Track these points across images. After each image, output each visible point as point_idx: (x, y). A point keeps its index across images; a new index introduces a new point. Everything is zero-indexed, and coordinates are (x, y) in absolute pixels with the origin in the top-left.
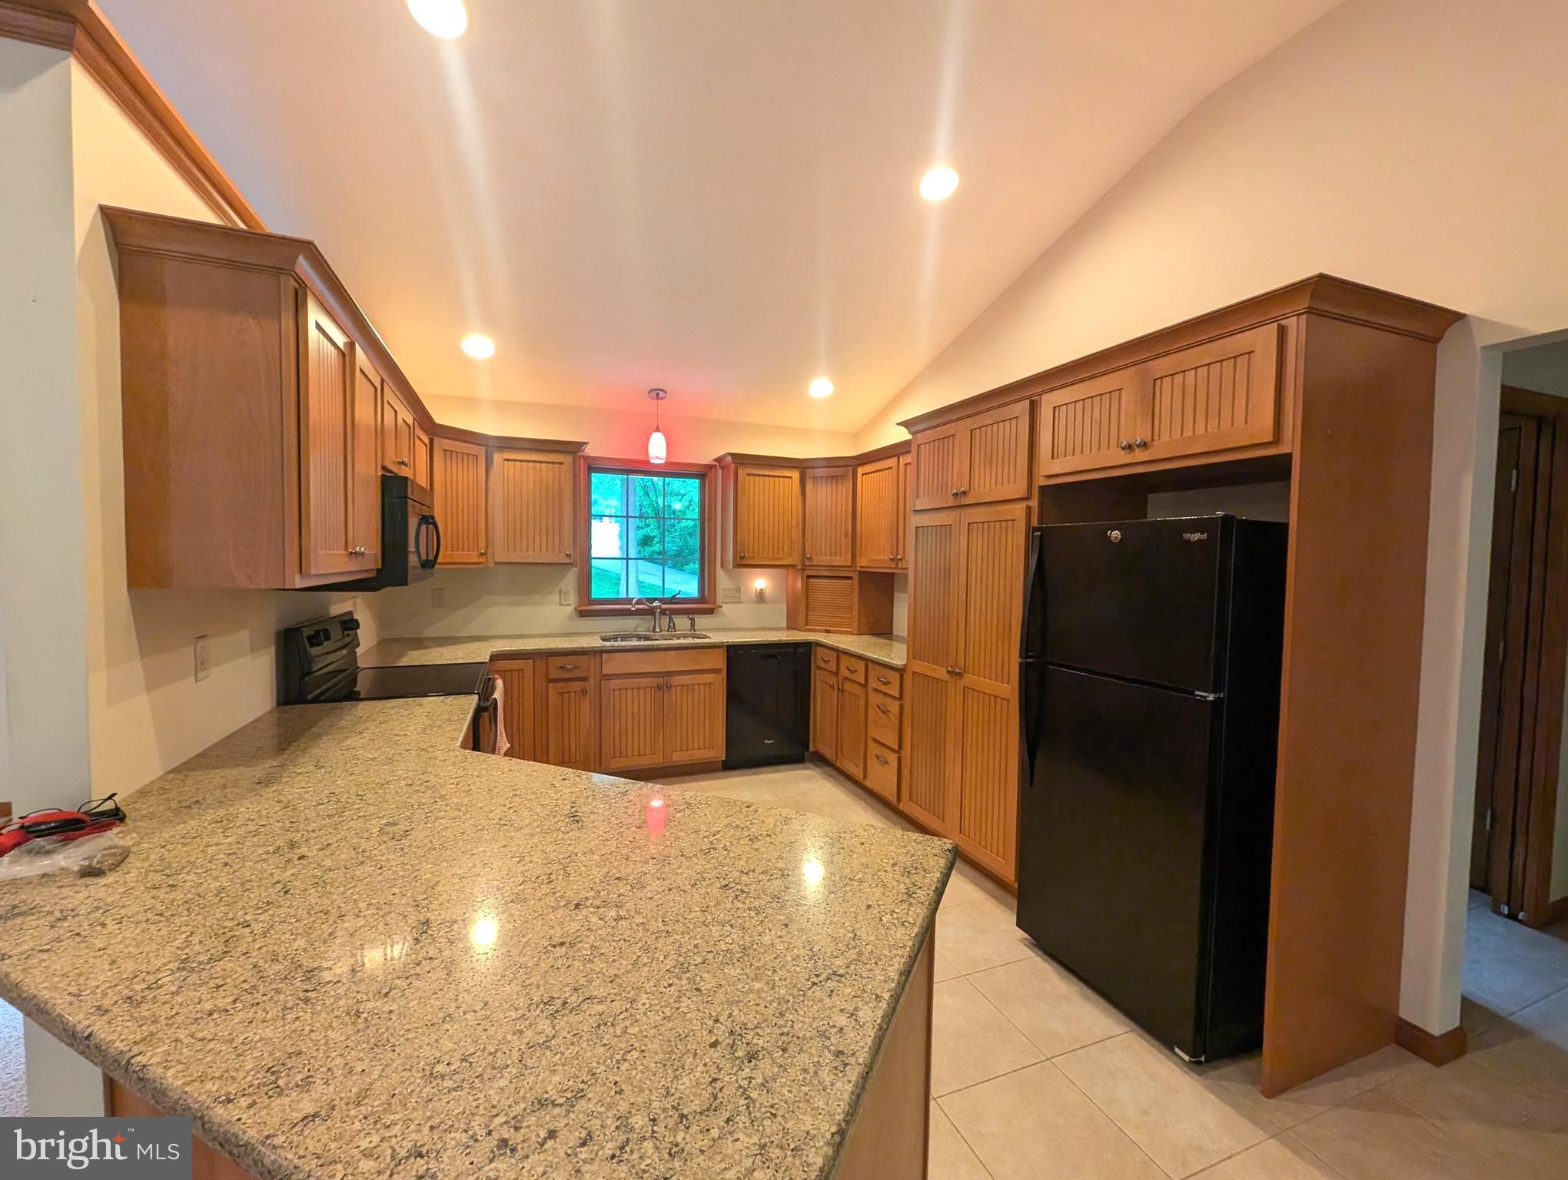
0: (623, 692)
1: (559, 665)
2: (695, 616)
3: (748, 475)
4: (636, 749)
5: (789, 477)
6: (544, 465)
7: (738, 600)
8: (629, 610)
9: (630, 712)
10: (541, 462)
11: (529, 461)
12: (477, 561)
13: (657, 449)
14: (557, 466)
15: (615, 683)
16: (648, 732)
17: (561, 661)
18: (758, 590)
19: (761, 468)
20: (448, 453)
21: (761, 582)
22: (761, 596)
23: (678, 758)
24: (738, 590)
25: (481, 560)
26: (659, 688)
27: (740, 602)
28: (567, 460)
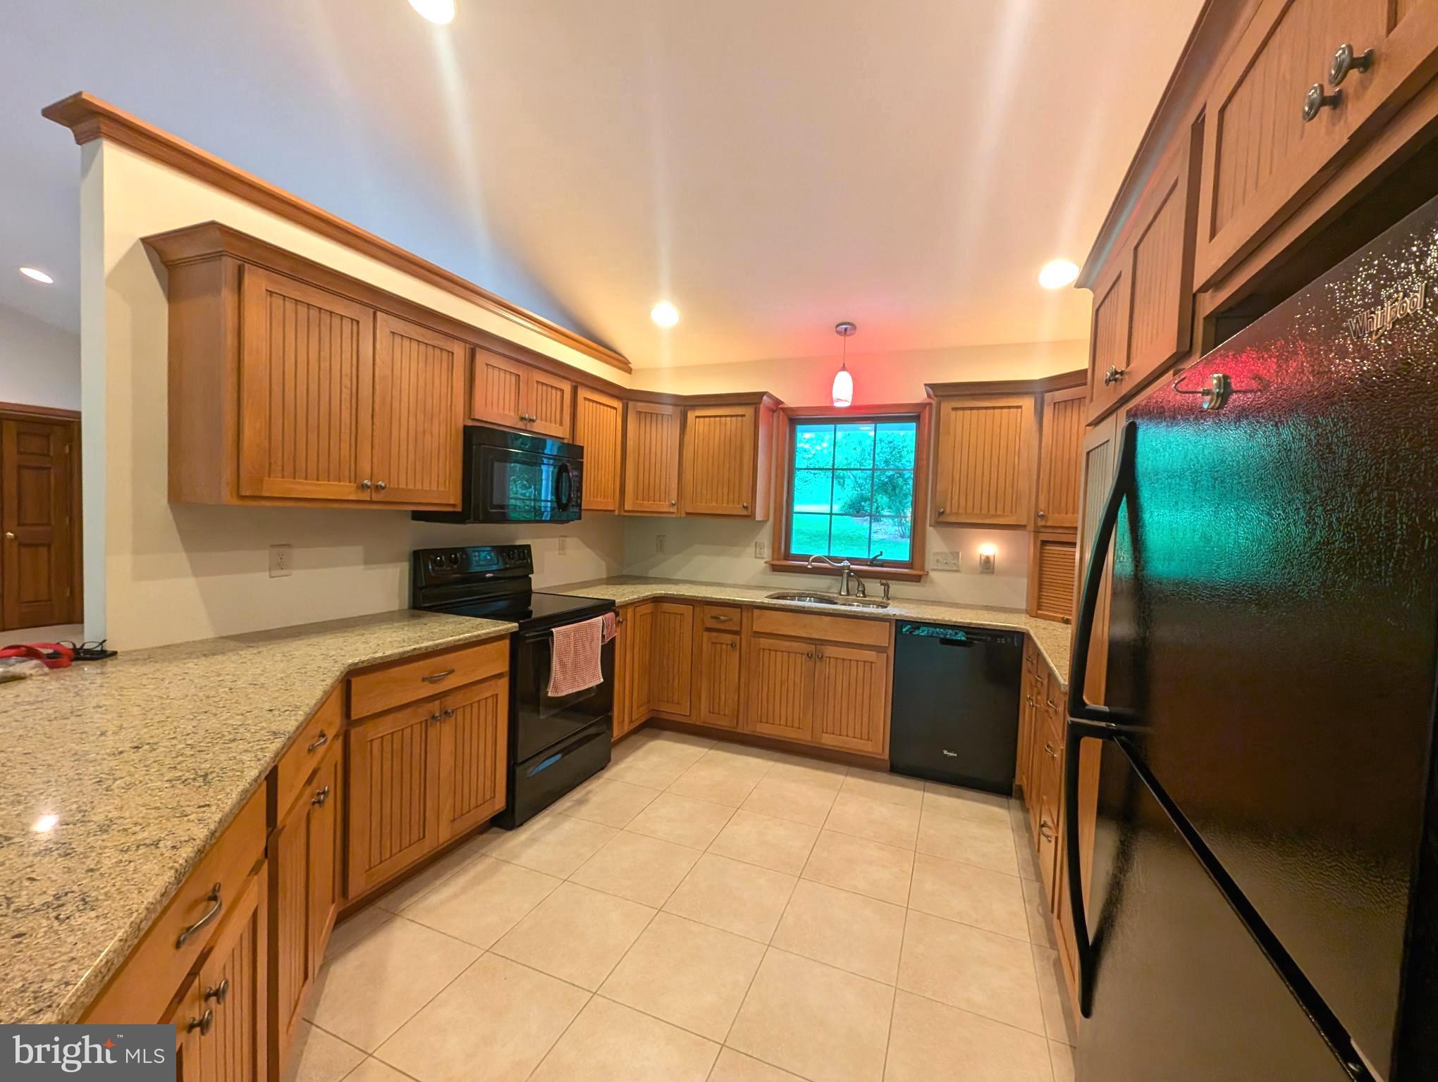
0: (773, 653)
1: (713, 615)
2: (889, 582)
3: (954, 409)
4: (783, 718)
5: (1018, 407)
6: (729, 419)
7: (955, 568)
8: (806, 567)
9: (778, 680)
10: (726, 416)
11: (715, 417)
12: (667, 510)
13: (843, 391)
14: (739, 418)
15: (764, 642)
16: (797, 703)
17: (716, 611)
18: (983, 558)
19: (973, 399)
20: (643, 415)
21: (988, 547)
22: (987, 566)
23: (828, 740)
24: (956, 555)
25: (672, 510)
26: (809, 656)
27: (957, 571)
28: (748, 411)
